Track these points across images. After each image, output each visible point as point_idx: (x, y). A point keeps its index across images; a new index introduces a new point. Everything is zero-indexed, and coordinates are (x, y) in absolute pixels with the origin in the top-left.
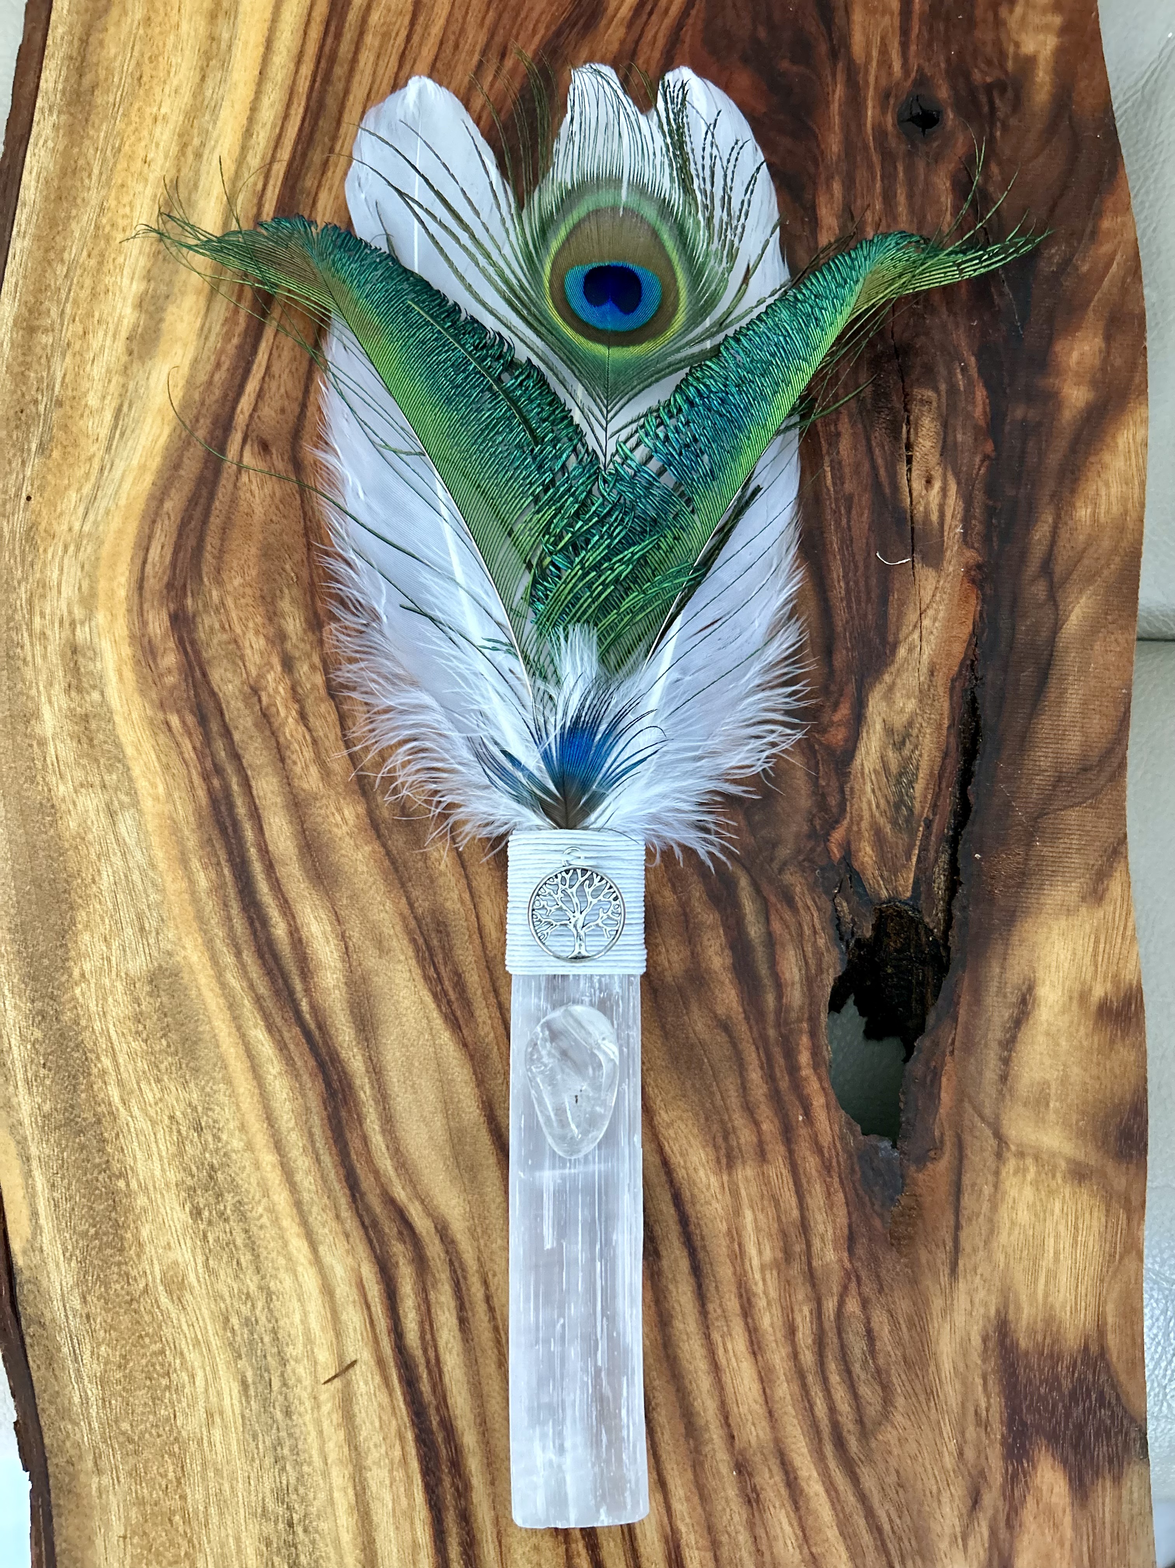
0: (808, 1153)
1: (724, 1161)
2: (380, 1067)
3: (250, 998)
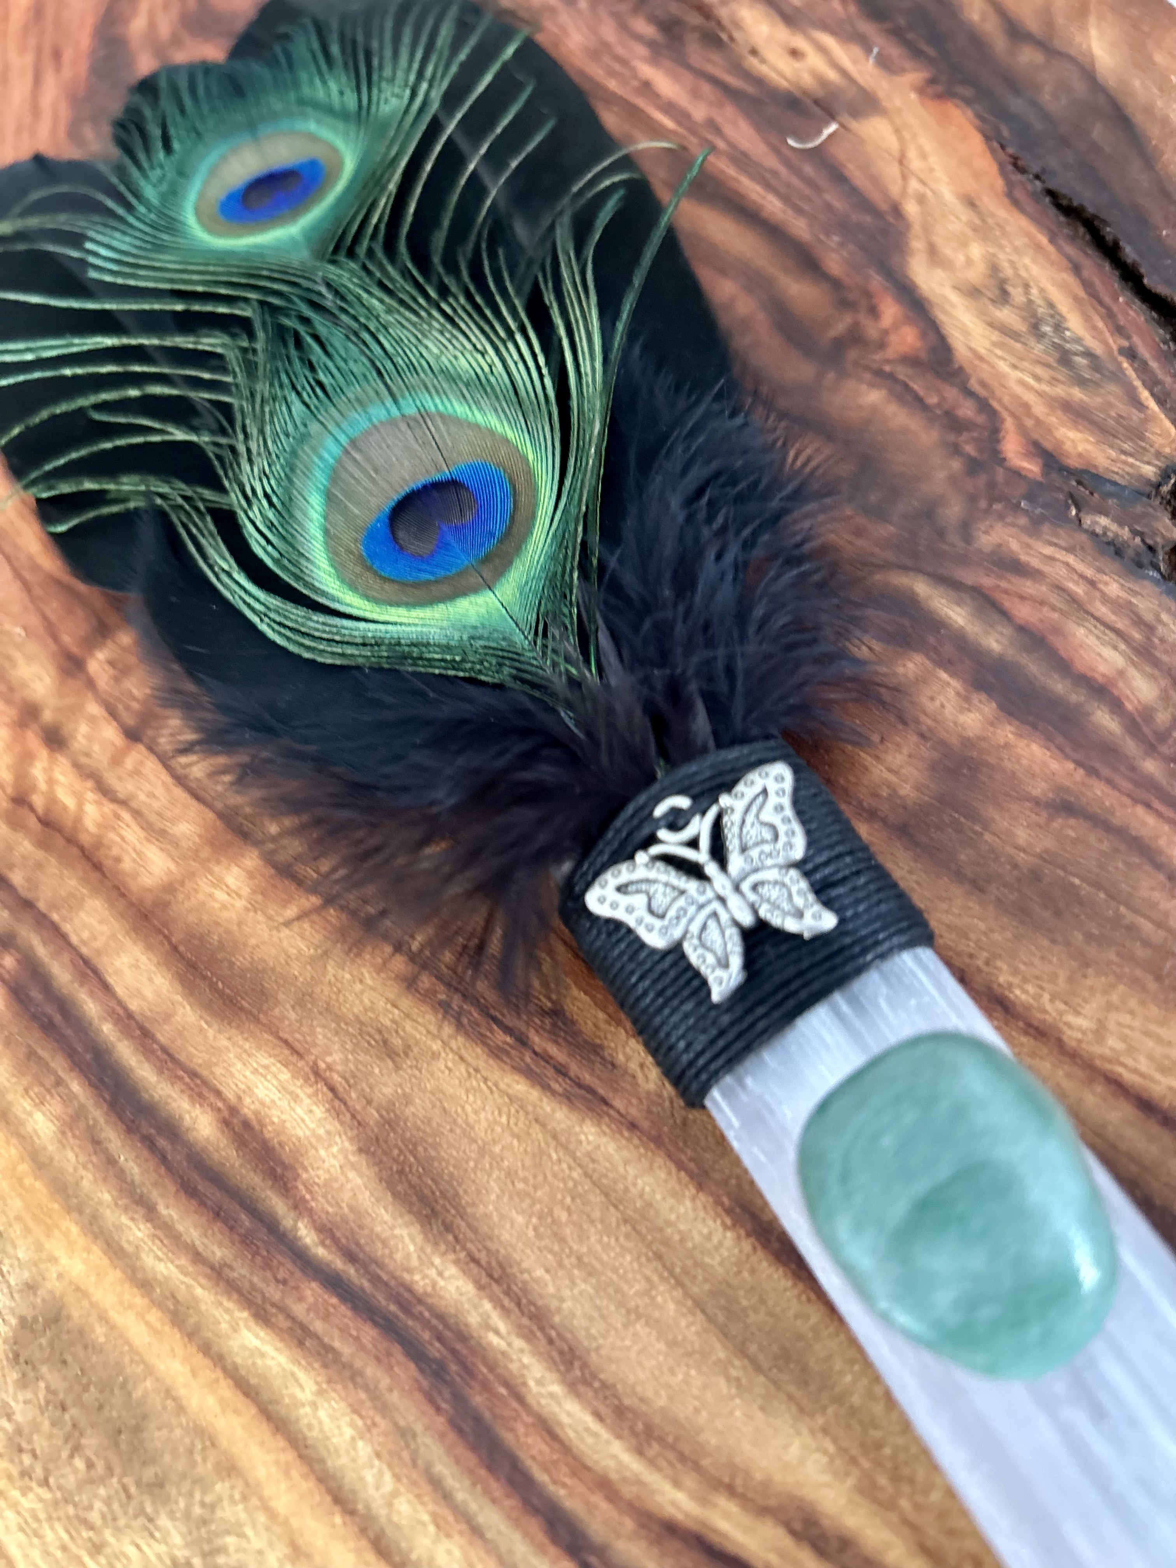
2: (500, 1265)
3: (203, 1281)
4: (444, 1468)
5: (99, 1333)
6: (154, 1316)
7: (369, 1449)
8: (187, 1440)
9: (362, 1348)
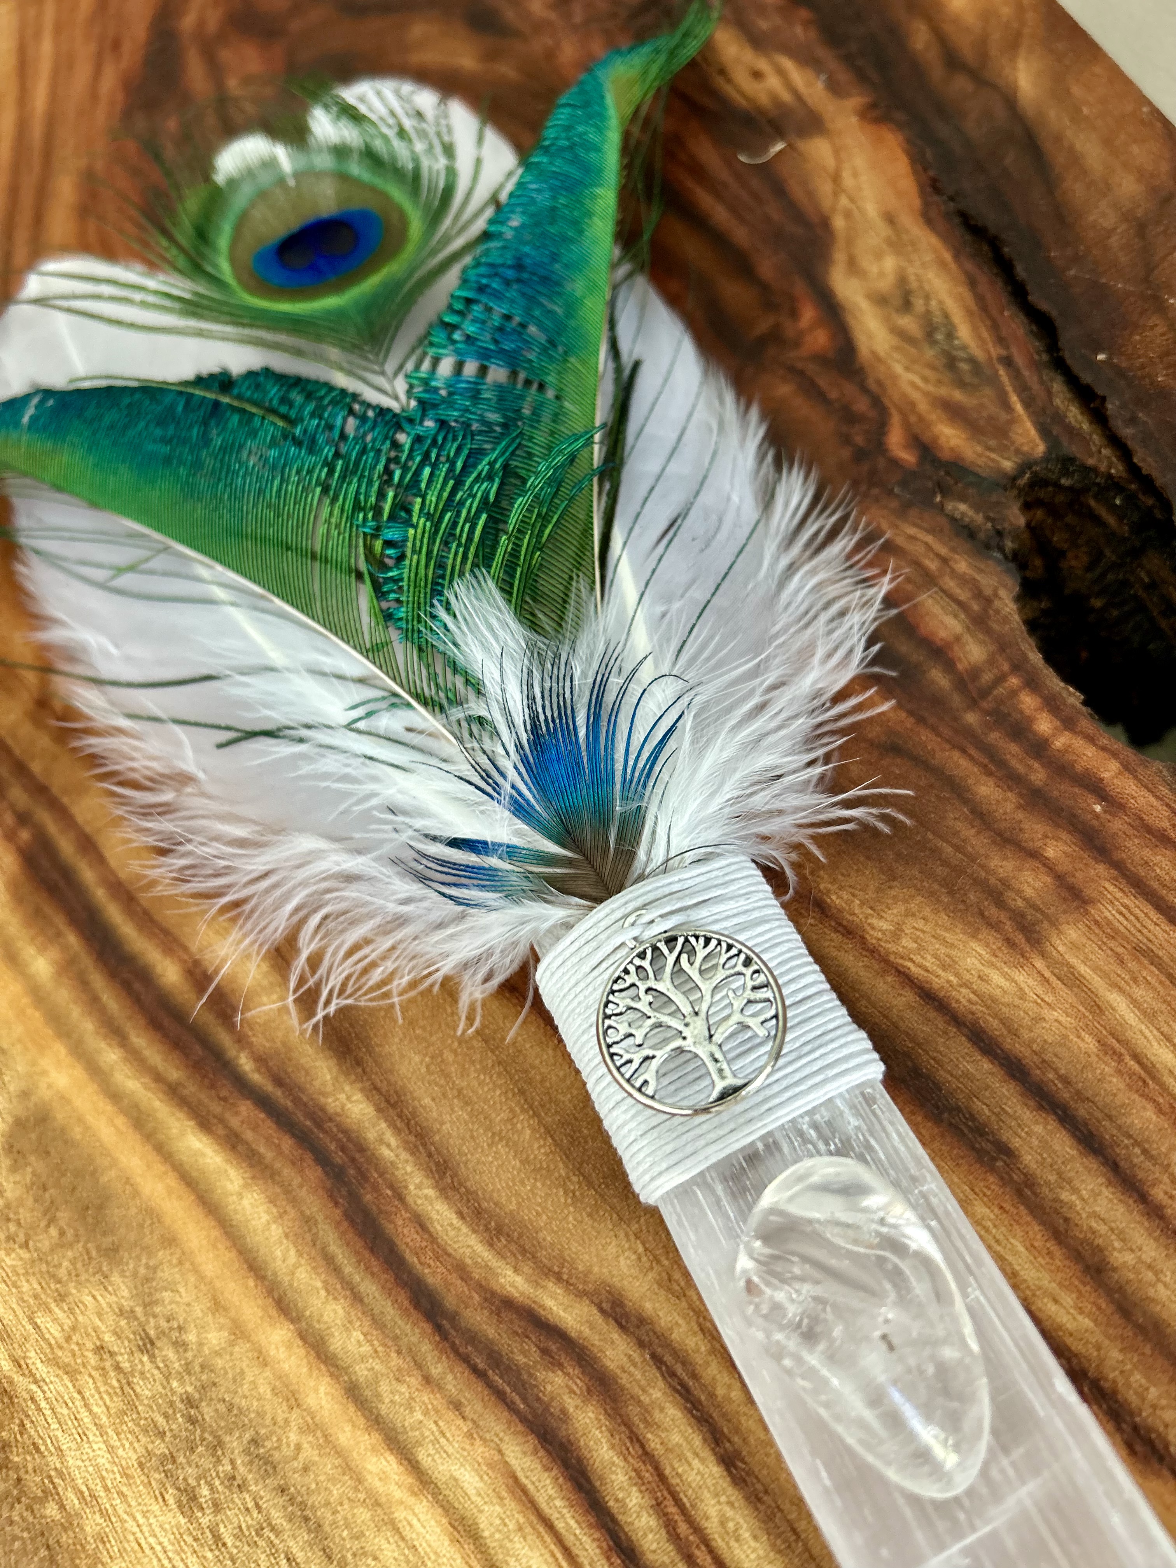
0: (1147, 853)
1: (1020, 938)
2: (396, 1092)
3: (161, 1095)
4: (336, 1249)
5: (77, 1132)
6: (121, 1121)
7: (280, 1230)
8: (140, 1217)
9: (280, 1152)
